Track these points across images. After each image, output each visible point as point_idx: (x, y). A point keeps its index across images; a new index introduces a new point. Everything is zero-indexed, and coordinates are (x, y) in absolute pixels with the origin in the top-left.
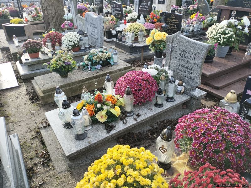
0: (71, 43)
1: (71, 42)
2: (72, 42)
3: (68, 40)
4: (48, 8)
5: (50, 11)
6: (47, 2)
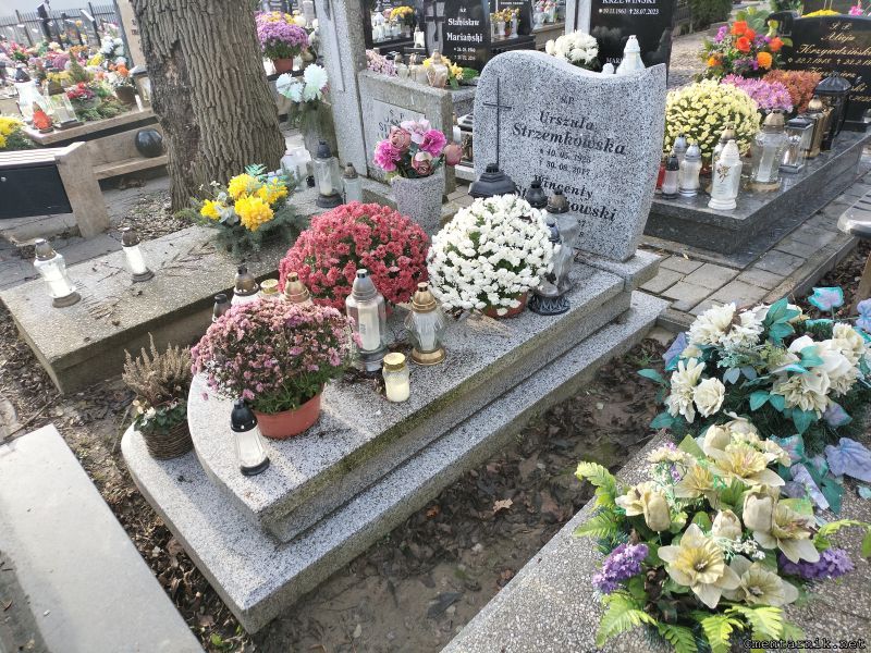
0: (517, 278)
1: (516, 270)
2: (527, 271)
3: (495, 259)
4: (188, 47)
5: (200, 61)
6: (177, 16)
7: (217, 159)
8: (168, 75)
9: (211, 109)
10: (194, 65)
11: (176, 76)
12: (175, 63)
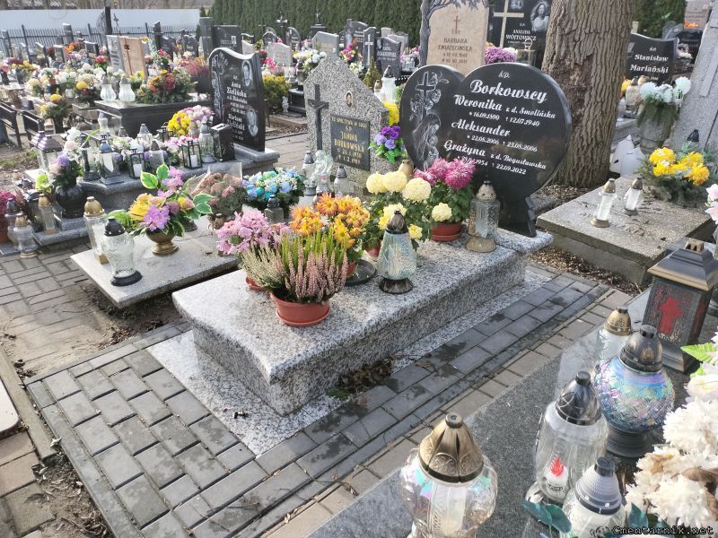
4: (599, 59)
5: (604, 69)
6: (599, 37)
7: (592, 139)
8: (572, 78)
9: (600, 104)
10: (599, 71)
11: (577, 78)
12: (581, 70)
